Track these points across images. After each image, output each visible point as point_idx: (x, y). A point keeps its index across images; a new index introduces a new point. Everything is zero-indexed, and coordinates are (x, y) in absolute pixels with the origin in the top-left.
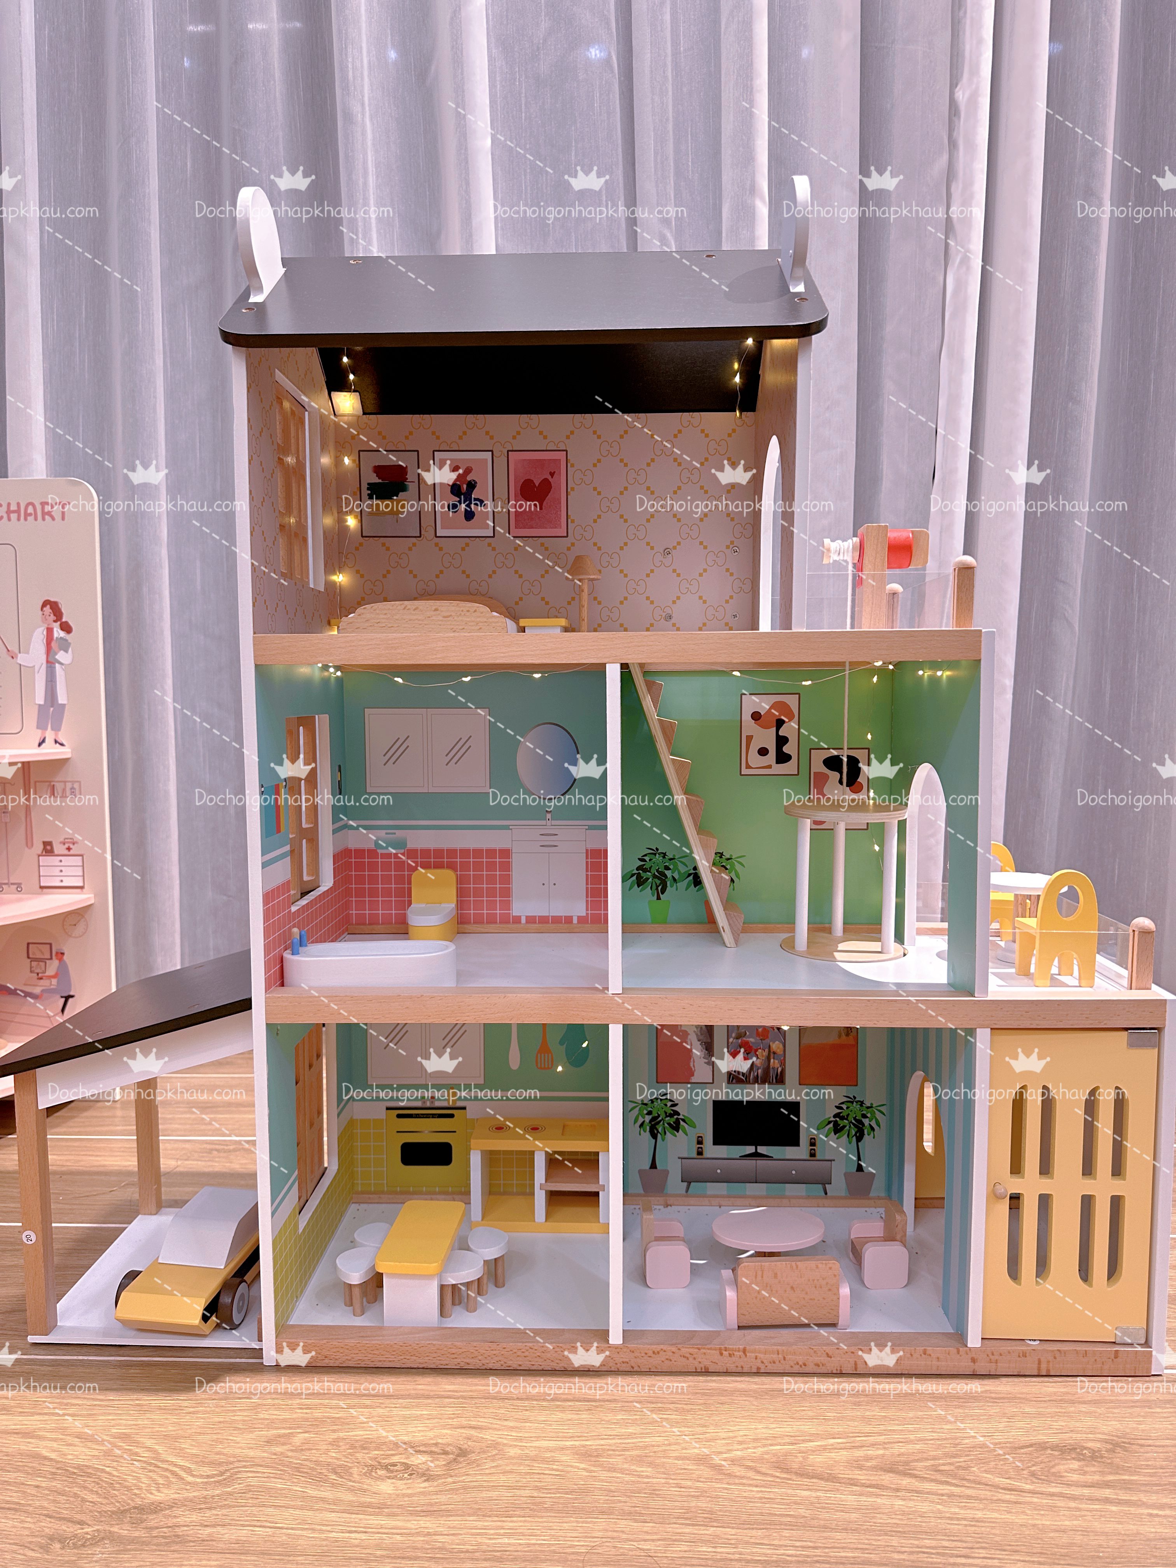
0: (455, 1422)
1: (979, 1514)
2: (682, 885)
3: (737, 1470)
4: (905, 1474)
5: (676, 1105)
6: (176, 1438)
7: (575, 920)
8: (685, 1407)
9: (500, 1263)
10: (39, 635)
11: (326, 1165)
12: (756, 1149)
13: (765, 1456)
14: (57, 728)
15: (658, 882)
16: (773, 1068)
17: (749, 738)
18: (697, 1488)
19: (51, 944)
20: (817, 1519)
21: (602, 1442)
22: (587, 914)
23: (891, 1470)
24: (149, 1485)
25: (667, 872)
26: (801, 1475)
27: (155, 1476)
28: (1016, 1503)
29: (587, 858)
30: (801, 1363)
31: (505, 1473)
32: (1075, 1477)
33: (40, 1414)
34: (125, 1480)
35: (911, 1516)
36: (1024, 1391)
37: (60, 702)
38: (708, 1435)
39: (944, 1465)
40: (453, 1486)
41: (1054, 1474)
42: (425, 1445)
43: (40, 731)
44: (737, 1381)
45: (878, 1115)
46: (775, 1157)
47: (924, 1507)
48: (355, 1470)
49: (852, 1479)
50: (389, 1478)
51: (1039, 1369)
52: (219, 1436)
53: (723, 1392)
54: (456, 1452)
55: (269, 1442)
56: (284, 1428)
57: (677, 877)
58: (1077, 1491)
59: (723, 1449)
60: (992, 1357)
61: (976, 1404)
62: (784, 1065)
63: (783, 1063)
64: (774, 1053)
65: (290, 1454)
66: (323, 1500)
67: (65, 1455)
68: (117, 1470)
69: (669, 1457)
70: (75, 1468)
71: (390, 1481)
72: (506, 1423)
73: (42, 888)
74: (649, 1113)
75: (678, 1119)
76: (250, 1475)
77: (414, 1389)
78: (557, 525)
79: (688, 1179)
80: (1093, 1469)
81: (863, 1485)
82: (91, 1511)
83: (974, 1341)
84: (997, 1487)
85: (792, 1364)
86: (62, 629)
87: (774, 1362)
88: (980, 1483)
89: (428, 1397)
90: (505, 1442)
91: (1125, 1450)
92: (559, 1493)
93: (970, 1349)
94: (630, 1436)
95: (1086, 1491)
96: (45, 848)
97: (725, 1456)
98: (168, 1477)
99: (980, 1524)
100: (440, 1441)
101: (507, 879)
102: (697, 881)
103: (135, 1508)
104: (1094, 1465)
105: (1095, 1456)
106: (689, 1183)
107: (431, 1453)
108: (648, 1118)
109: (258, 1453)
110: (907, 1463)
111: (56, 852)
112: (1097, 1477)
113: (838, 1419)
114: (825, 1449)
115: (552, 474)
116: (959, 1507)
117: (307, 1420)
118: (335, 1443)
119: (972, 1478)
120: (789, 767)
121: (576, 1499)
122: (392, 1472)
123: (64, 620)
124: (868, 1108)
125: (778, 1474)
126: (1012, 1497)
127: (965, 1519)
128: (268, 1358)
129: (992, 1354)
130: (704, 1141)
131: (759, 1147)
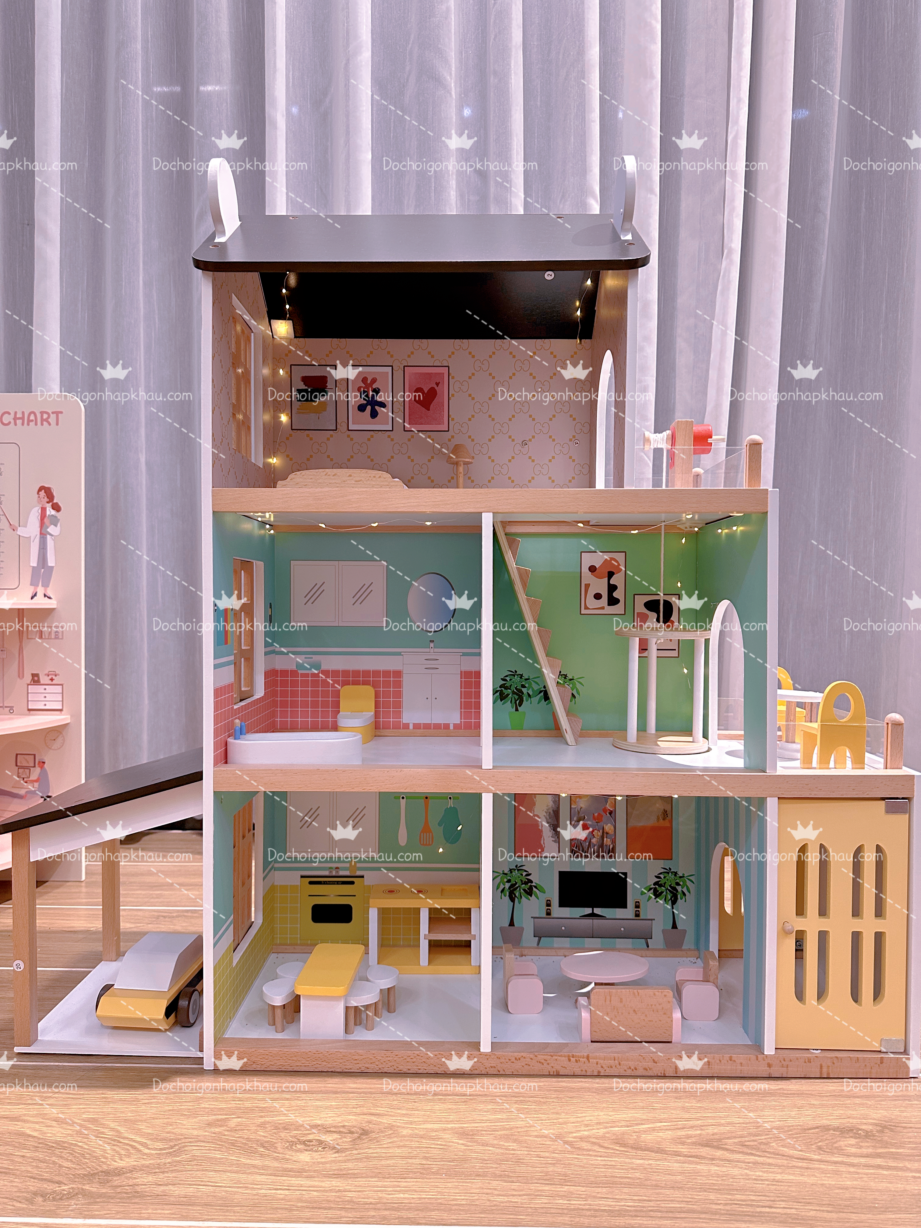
0: (358, 1110)
1: (779, 1177)
2: (535, 700)
3: (584, 1145)
4: (718, 1148)
5: (530, 874)
6: (135, 1122)
7: (451, 727)
8: (541, 1100)
9: (392, 993)
10: (35, 514)
11: (253, 920)
12: (593, 910)
13: (607, 1135)
14: (46, 585)
15: (517, 697)
16: (606, 845)
17: (587, 586)
18: (553, 1158)
19: (35, 755)
20: (650, 1180)
21: (476, 1125)
22: (461, 722)
23: (707, 1145)
24: (114, 1156)
25: (523, 689)
26: (636, 1149)
27: (118, 1149)
28: (807, 1168)
29: (461, 678)
30: (632, 1068)
31: (398, 1147)
32: (853, 1150)
33: (25, 1104)
34: (94, 1152)
35: (724, 1178)
36: (810, 1089)
37: (49, 565)
38: (560, 1120)
39: (749, 1141)
40: (359, 1156)
41: (836, 1148)
42: (335, 1127)
43: (33, 587)
44: (582, 1082)
45: (688, 883)
46: (607, 917)
47: (735, 1171)
48: (279, 1145)
49: (676, 1151)
50: (306, 1150)
51: (821, 1073)
52: (169, 1120)
53: (571, 1090)
54: (360, 1132)
55: (210, 1125)
56: (221, 1115)
57: (531, 693)
58: (856, 1160)
59: (574, 1130)
60: (783, 1062)
61: (772, 1098)
62: (615, 843)
63: (614, 842)
64: (607, 833)
65: (226, 1133)
66: (254, 1166)
67: (45, 1133)
68: (87, 1144)
69: (530, 1136)
70: (53, 1143)
71: (307, 1153)
72: (399, 1111)
73: (29, 710)
74: (509, 881)
75: (531, 886)
76: (195, 1148)
77: (325, 1087)
78: (441, 423)
79: (539, 935)
80: (867, 1144)
81: (685, 1156)
82: (66, 1174)
83: (769, 1050)
84: (791, 1157)
85: (626, 1068)
86: (53, 509)
87: (611, 1067)
88: (778, 1154)
89: (336, 1093)
90: (399, 1124)
91: (892, 1130)
92: (444, 1161)
93: (767, 1056)
94: (498, 1120)
95: (863, 1160)
96: (33, 679)
97: (574, 1135)
98: (128, 1150)
99: (780, 1184)
100: (346, 1124)
101: (399, 694)
102: (546, 697)
103: (102, 1172)
104: (868, 1142)
105: (868, 1135)
106: (540, 938)
107: (340, 1132)
108: (507, 885)
109: (201, 1133)
110: (720, 1140)
111: (42, 682)
112: (870, 1150)
113: (664, 1108)
114: (654, 1130)
115: (437, 384)
116: (762, 1171)
117: (240, 1108)
118: (262, 1125)
119: (772, 1151)
120: (618, 609)
121: (457, 1165)
122: (309, 1146)
123: (55, 501)
124: (680, 877)
125: (617, 1148)
126: (804, 1164)
127: (767, 1180)
128: (208, 1064)
129: (784, 1060)
130: (552, 904)
131: (595, 909)
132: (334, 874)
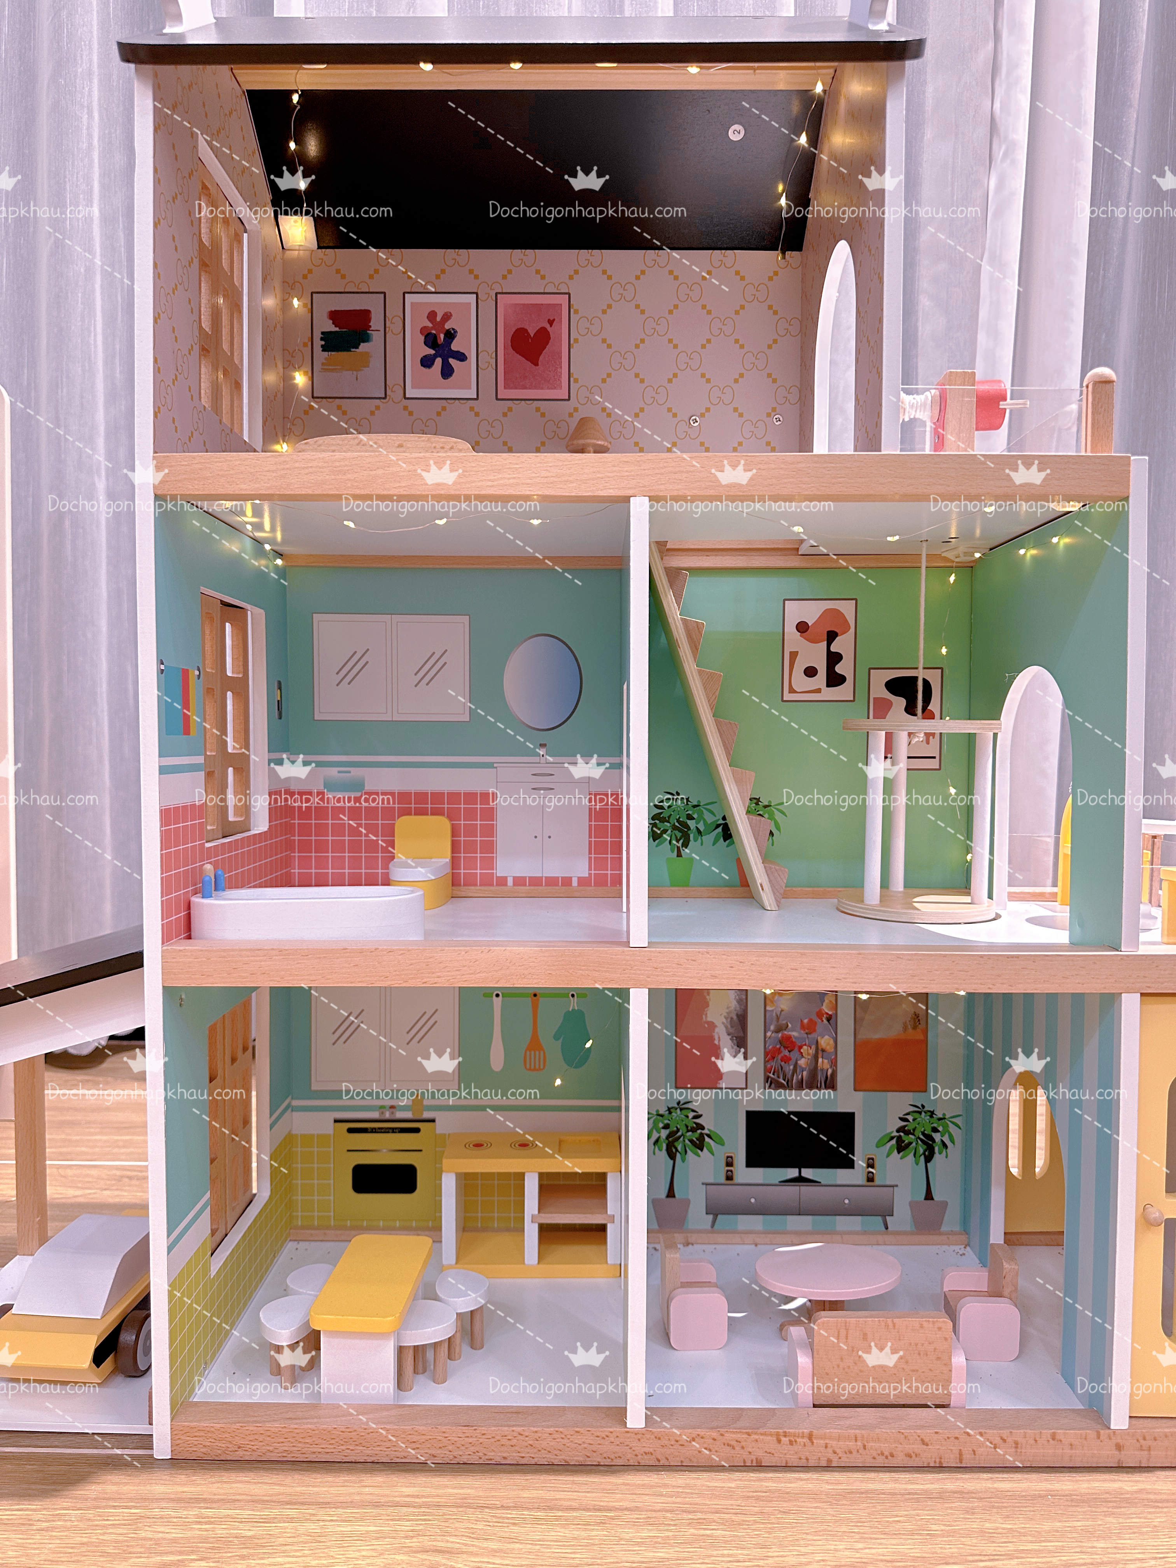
0: (414, 1543)
2: (709, 838)
5: (700, 1116)
7: (575, 883)
8: (734, 1517)
9: (477, 1317)
11: (255, 1191)
12: (800, 1172)
15: (679, 835)
16: (822, 1070)
17: (794, 655)
22: (590, 874)
25: (689, 822)
30: (886, 1453)
44: (802, 1480)
45: (952, 1128)
46: (823, 1182)
53: (785, 1496)
57: (702, 829)
60: (1142, 1441)
61: (1133, 1510)
62: (836, 1065)
63: (834, 1063)
64: (823, 1051)
72: (486, 1544)
74: (666, 1127)
75: (701, 1134)
77: (359, 1494)
78: (556, 386)
79: (715, 1210)
83: (1119, 1420)
85: (875, 1454)
87: (851, 1452)
89: (377, 1505)
93: (1114, 1431)
101: (490, 831)
102: (727, 833)
106: (716, 1216)
108: (664, 1133)
113: (949, 1534)
115: (551, 322)
120: (843, 692)
124: (940, 1119)
128: (162, 1449)
129: (1145, 1439)
130: (735, 1163)
131: (803, 1170)
132: (387, 1115)
